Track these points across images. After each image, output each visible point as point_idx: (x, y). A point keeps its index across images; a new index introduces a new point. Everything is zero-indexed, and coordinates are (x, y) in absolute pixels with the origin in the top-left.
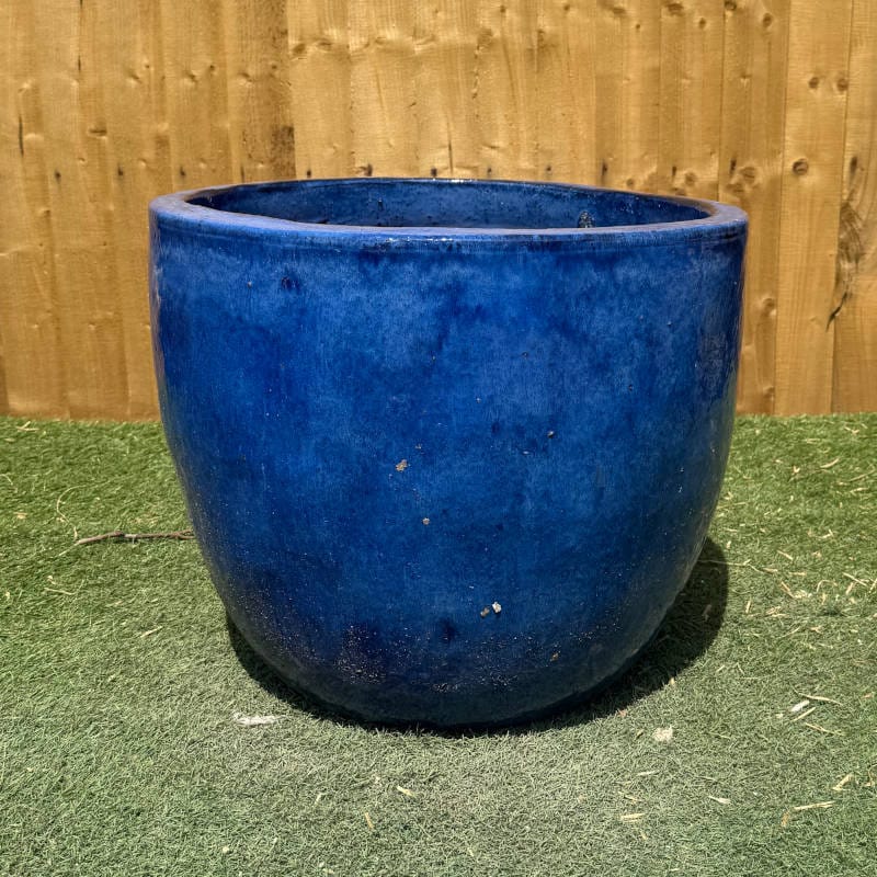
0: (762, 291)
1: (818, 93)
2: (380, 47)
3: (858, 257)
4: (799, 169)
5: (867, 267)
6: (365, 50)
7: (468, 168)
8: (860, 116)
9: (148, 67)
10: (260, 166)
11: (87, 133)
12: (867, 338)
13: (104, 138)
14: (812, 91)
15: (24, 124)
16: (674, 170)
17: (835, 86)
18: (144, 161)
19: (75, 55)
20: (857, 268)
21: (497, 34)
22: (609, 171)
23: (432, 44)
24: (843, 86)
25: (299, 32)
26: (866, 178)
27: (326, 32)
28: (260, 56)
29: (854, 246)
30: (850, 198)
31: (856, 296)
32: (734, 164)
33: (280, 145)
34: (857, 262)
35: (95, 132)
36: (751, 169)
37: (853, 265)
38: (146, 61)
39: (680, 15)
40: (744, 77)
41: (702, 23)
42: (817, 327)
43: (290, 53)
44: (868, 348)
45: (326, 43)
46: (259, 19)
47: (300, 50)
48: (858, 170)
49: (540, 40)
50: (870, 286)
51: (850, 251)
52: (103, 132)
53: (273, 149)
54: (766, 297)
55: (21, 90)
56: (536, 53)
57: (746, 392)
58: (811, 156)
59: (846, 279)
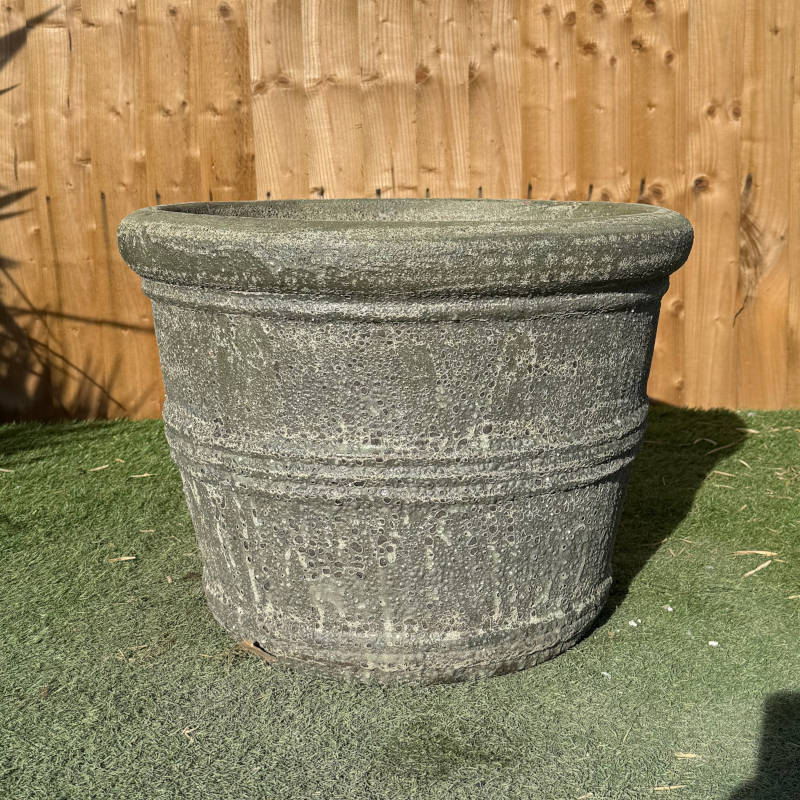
1: (717, 120)
2: (332, 84)
3: (757, 264)
4: (701, 185)
5: (766, 273)
6: (318, 87)
7: (409, 188)
9: (128, 103)
10: (226, 189)
11: (75, 161)
13: (89, 166)
14: (709, 118)
15: (18, 153)
16: (591, 187)
17: (730, 114)
18: (124, 185)
19: (65, 94)
20: (756, 273)
21: (433, 72)
22: (534, 190)
23: (376, 81)
24: (737, 114)
25: (260, 72)
26: (761, 193)
27: (283, 72)
28: (228, 93)
29: (752, 255)
30: (748, 212)
31: (756, 299)
32: (643, 182)
33: (244, 169)
34: (756, 267)
35: (81, 160)
36: (660, 186)
37: (752, 270)
38: (125, 99)
39: (595, 54)
40: (650, 106)
41: (613, 61)
42: (721, 325)
43: (253, 90)
45: (283, 82)
46: (226, 61)
47: (261, 88)
48: (753, 187)
49: (471, 76)
50: (768, 290)
51: (749, 258)
52: (88, 160)
53: (238, 173)
54: (674, 300)
55: (16, 125)
56: (467, 87)
57: (659, 385)
58: (711, 175)
59: (747, 284)
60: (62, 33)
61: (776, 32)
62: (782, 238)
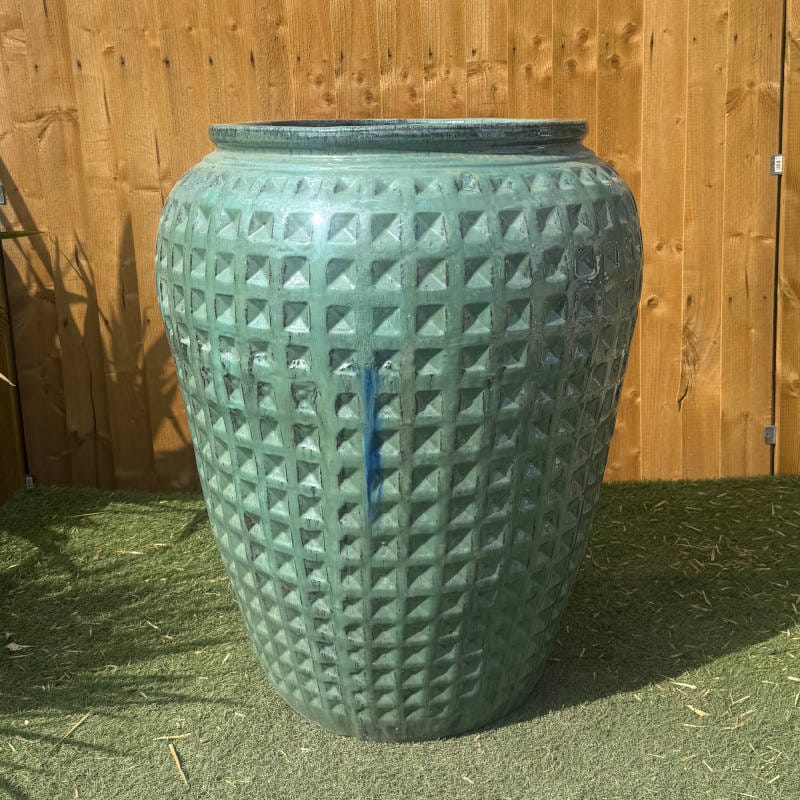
0: (630, 386)
1: (663, 253)
3: (695, 362)
4: (651, 303)
5: (702, 369)
8: (692, 269)
12: (704, 416)
14: (659, 253)
15: (125, 287)
17: (674, 249)
20: (694, 369)
24: (679, 249)
26: (699, 308)
29: (691, 354)
30: (688, 322)
31: (695, 389)
34: (694, 365)
37: (692, 367)
42: (668, 409)
44: (704, 423)
48: (693, 304)
50: (704, 381)
51: (689, 358)
54: (632, 390)
57: (621, 454)
58: (661, 296)
59: (688, 377)
60: (157, 195)
61: (710, 186)
62: (715, 343)
